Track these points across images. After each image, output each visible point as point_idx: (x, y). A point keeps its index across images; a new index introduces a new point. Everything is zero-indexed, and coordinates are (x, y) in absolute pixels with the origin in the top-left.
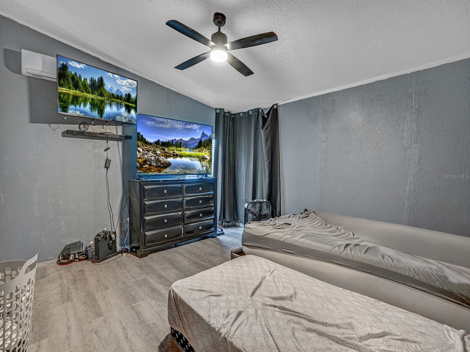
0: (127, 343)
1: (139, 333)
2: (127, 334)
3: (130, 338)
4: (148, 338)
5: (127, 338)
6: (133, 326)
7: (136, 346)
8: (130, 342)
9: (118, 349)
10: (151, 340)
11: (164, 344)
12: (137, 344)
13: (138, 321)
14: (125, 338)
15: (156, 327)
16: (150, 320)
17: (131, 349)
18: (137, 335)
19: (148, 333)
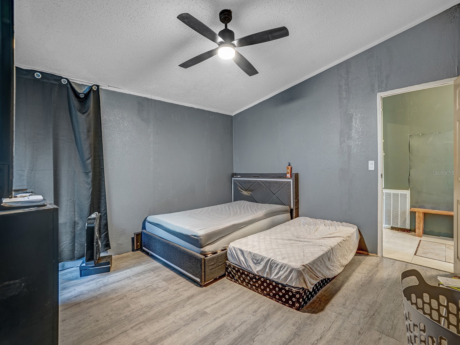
0: (326, 335)
1: (311, 331)
2: (317, 340)
3: (320, 335)
4: (312, 323)
5: (321, 338)
6: (306, 340)
7: (325, 327)
8: (323, 333)
9: (335, 338)
10: (313, 320)
11: (312, 312)
12: (323, 328)
13: (296, 339)
14: (322, 339)
15: (296, 322)
16: (291, 330)
17: (329, 329)
18: (313, 332)
19: (307, 324)
